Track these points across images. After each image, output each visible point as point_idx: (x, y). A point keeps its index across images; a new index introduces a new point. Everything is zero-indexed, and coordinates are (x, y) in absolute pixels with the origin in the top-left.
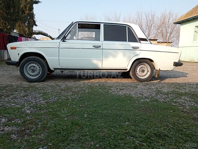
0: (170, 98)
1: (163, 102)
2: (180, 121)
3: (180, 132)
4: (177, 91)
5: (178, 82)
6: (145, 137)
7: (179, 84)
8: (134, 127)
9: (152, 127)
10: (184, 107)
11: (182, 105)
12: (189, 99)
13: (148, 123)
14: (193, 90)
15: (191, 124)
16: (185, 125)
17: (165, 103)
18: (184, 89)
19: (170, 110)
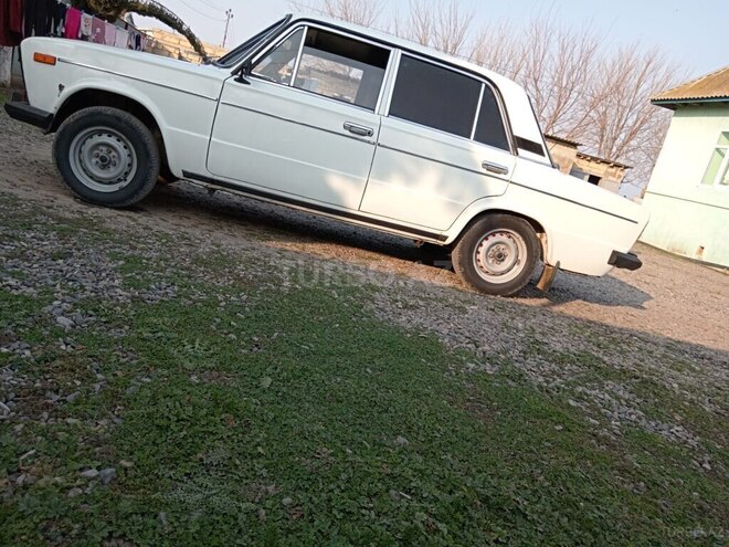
0: (565, 377)
1: (540, 387)
2: (578, 472)
3: (569, 510)
4: (597, 358)
5: (609, 321)
6: (452, 504)
7: (609, 330)
8: (421, 459)
9: (480, 472)
10: (605, 421)
11: (600, 413)
12: (627, 396)
13: (471, 455)
14: (650, 364)
15: (610, 487)
16: (589, 489)
17: (547, 391)
18: (622, 352)
19: (556, 424)
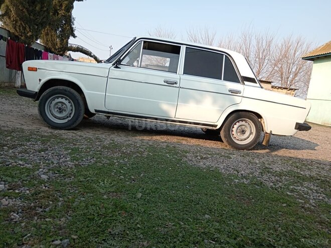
0: (283, 182)
1: (272, 187)
2: (298, 224)
3: (297, 243)
4: (297, 173)
5: (300, 157)
6: (236, 244)
7: (301, 160)
8: (218, 224)
9: (248, 228)
10: (307, 200)
11: (304, 197)
12: (315, 188)
13: (243, 221)
14: (323, 173)
15: (316, 231)
16: (305, 232)
17: (275, 189)
18: (309, 169)
19: (283, 203)
